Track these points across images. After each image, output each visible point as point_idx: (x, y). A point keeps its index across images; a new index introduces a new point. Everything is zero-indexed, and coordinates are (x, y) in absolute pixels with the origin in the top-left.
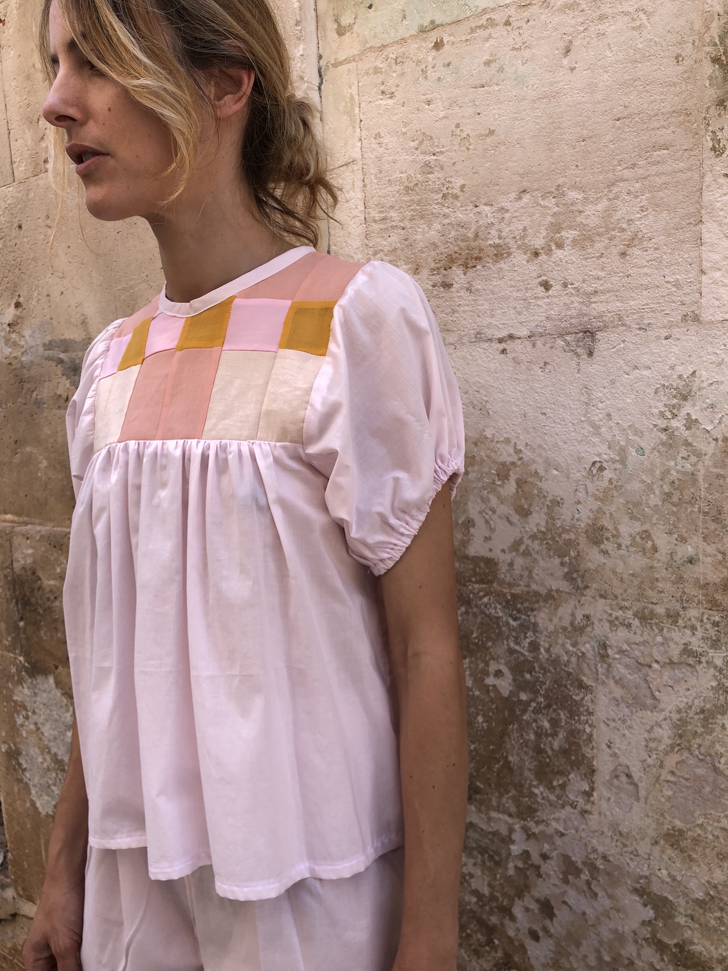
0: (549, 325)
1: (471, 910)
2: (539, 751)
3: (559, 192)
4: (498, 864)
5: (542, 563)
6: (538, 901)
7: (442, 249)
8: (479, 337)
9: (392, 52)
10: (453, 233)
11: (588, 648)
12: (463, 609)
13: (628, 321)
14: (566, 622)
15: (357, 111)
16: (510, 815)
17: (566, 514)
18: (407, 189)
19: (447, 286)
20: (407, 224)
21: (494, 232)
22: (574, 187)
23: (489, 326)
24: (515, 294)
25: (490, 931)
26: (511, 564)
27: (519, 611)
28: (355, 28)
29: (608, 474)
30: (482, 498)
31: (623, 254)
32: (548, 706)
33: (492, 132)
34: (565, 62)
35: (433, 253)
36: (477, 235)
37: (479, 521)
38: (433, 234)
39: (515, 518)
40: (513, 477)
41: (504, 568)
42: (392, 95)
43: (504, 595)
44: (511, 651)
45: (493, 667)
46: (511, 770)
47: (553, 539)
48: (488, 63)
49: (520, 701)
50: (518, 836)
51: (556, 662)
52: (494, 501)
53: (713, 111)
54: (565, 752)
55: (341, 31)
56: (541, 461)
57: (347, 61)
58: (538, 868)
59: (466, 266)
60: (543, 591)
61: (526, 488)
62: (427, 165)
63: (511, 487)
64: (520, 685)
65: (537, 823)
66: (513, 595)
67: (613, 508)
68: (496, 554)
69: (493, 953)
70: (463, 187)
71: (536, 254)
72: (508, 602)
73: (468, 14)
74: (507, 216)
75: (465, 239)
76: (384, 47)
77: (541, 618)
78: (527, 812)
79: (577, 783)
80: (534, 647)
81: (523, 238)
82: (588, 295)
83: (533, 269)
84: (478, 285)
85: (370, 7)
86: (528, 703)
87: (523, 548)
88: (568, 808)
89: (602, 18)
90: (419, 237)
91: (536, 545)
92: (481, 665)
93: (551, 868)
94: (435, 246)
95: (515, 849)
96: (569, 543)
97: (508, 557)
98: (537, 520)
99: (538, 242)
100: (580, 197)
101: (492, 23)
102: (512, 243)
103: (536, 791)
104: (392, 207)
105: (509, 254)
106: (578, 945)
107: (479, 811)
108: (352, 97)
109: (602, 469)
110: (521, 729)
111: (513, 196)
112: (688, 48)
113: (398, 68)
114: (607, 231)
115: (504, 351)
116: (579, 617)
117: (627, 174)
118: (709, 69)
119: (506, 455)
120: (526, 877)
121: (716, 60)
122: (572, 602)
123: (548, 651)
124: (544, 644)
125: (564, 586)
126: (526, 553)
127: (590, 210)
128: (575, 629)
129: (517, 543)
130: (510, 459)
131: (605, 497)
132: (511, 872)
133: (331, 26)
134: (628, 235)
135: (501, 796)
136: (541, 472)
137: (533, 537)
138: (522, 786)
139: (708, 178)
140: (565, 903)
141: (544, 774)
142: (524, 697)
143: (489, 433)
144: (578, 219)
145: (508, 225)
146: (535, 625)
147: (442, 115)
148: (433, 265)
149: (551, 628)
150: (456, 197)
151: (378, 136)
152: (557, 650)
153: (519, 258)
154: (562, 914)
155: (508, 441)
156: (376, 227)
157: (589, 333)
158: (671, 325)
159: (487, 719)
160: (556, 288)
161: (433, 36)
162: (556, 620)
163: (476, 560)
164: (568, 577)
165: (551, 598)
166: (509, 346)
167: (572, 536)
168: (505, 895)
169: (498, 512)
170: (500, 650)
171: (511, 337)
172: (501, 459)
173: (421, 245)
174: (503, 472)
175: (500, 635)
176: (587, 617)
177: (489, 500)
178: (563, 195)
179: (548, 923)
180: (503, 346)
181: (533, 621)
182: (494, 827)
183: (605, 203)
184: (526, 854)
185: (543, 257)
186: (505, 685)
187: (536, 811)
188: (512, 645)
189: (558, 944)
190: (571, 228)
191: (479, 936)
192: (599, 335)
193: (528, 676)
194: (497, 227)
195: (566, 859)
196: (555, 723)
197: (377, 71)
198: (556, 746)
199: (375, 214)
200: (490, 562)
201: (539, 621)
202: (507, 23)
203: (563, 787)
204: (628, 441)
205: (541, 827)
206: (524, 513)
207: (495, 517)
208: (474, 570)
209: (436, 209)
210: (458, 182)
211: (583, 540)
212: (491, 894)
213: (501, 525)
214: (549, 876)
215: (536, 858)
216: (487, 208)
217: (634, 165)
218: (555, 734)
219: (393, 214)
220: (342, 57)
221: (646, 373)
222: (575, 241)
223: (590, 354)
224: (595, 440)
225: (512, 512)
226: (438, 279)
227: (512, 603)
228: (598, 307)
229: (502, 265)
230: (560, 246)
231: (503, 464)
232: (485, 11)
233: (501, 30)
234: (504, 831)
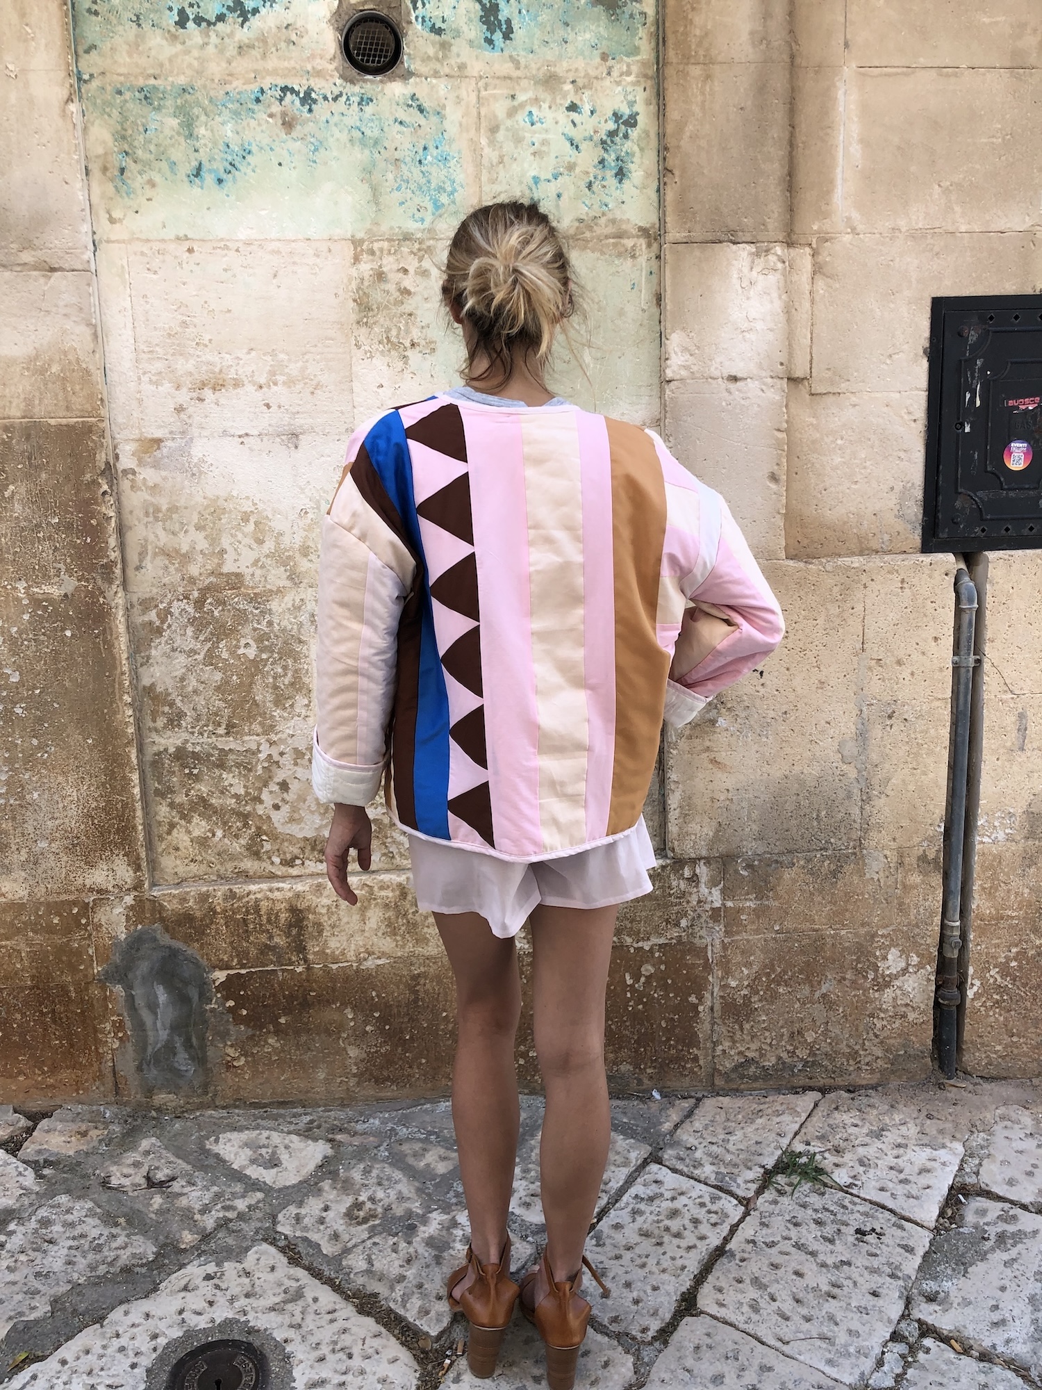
0: (271, 429)
1: (232, 809)
2: (276, 687)
3: (273, 353)
4: (250, 770)
5: (273, 572)
6: (278, 784)
7: (197, 376)
8: (225, 433)
9: (156, 246)
10: (204, 368)
11: (304, 618)
12: (220, 608)
13: (316, 430)
14: (290, 605)
15: (127, 276)
16: (258, 735)
17: (286, 541)
18: (169, 335)
19: (201, 400)
20: (169, 357)
21: (233, 370)
22: (283, 351)
23: (232, 427)
24: (248, 409)
25: (245, 817)
26: (253, 575)
27: (259, 603)
28: (124, 222)
29: (310, 516)
30: (232, 535)
31: (312, 393)
32: (281, 658)
33: (229, 311)
34: (274, 281)
35: (190, 379)
36: (221, 371)
37: (229, 549)
38: (190, 366)
39: (255, 546)
40: (252, 520)
41: (248, 578)
42: (155, 272)
43: (249, 595)
44: (255, 630)
45: (243, 642)
46: (257, 705)
47: (279, 556)
48: (225, 270)
49: (262, 659)
50: (265, 747)
51: (284, 630)
52: (240, 536)
53: (355, 326)
54: (292, 684)
55: (112, 221)
56: (269, 509)
57: (118, 241)
58: (277, 763)
59: (214, 389)
60: (275, 589)
61: (261, 526)
62: (184, 322)
63: (250, 527)
64: (261, 650)
65: (276, 734)
66: (255, 594)
67: (314, 535)
68: (243, 570)
69: (249, 831)
70: (210, 341)
71: (261, 387)
72: (251, 599)
73: (211, 238)
74: (241, 362)
75: (214, 373)
76: (148, 241)
77: (274, 605)
78: (269, 729)
79: (301, 701)
80: (270, 623)
81: (252, 376)
82: (294, 414)
83: (259, 395)
84: (222, 401)
85: (137, 212)
86: (268, 660)
87: (260, 563)
88: (296, 718)
89: (294, 263)
90: (179, 367)
91: (269, 561)
92: (235, 642)
93: (287, 761)
94: (191, 374)
95: (262, 756)
96: (289, 558)
97: (250, 570)
98: (269, 545)
99: (262, 381)
100: (287, 357)
101: (227, 247)
102: (245, 379)
103: (275, 714)
104: (157, 345)
105: (243, 385)
106: (305, 801)
107: (236, 739)
108: (123, 267)
109: (306, 513)
110: (263, 677)
111: (245, 351)
112: (340, 292)
113: (161, 257)
114: (303, 379)
115: (242, 443)
116: (297, 601)
117: (313, 349)
118: (352, 304)
119: (247, 507)
120: (270, 771)
121: (355, 301)
122: (293, 592)
123: (279, 624)
124: (276, 621)
125: (288, 584)
126: (263, 567)
127: (292, 366)
128: (295, 608)
129: (257, 561)
130: (249, 510)
131: (309, 528)
132: (260, 772)
133: (104, 216)
134: (314, 383)
135: (251, 724)
136: (270, 517)
137: (267, 556)
138: (265, 713)
139: (354, 359)
140: (295, 778)
141: (278, 702)
142: (264, 656)
143: (235, 493)
144: (286, 371)
145: (243, 367)
146: (270, 610)
147: (194, 293)
148: (190, 386)
149: (280, 610)
150: (206, 346)
151: (145, 296)
152: (283, 624)
153: (250, 388)
154: (294, 786)
155: (247, 498)
156: (145, 356)
157: (295, 435)
158: (340, 434)
159: (240, 676)
160: (274, 408)
161: (187, 245)
162: (283, 605)
163: (228, 575)
164: (290, 578)
165: (279, 591)
166: (245, 440)
167: (291, 553)
168: (256, 789)
169: (243, 543)
170: (247, 630)
171: (247, 435)
172: (244, 510)
173: (180, 372)
174: (246, 518)
175: (247, 620)
176: (302, 600)
177: (236, 536)
178: (276, 355)
179: (285, 795)
180: (242, 439)
181: (268, 607)
182: (247, 746)
183: (300, 364)
184: (270, 755)
185: (265, 389)
186: (251, 653)
187: (275, 726)
188: (255, 625)
189: (292, 807)
190: (281, 374)
191: (238, 824)
192: (301, 437)
193: (267, 643)
194: (235, 368)
195: (296, 750)
196: (285, 668)
197: (142, 254)
198: (287, 683)
199: (143, 347)
200: (238, 575)
201: (272, 607)
202: (237, 250)
203: (292, 706)
204: (320, 496)
205: (278, 736)
206: (260, 542)
207: (240, 546)
208: (227, 582)
209: (192, 350)
210: (207, 337)
211: (297, 555)
212: (246, 792)
213: (244, 551)
214: (285, 765)
215: (276, 757)
216: (228, 356)
217: (316, 346)
218: (286, 674)
219: (157, 349)
220: (113, 238)
221: (329, 459)
222: (284, 383)
223: (296, 447)
224: (302, 496)
225: (253, 542)
226: (195, 395)
227: (254, 599)
228: (299, 421)
229: (238, 390)
230: (275, 384)
231: (245, 512)
232: (222, 240)
233: (232, 253)
234: (254, 747)
